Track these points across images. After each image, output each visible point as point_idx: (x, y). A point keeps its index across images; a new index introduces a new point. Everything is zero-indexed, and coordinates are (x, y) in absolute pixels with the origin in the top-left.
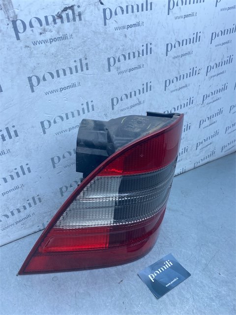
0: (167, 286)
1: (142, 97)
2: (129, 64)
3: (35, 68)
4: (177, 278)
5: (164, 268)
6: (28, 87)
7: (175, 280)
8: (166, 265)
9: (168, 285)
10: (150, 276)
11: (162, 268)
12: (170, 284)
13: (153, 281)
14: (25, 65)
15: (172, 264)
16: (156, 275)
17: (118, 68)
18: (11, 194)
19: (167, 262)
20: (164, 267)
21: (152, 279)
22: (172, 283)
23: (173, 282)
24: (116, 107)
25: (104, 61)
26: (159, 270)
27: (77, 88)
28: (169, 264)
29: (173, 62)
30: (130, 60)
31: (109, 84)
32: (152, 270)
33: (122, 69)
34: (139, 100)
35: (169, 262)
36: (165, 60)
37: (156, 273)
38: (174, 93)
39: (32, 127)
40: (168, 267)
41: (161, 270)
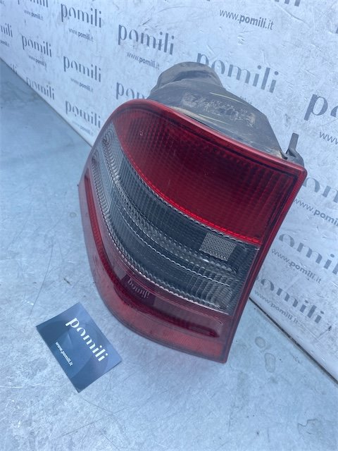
0: (57, 344)
4: (71, 364)
5: (91, 344)
7: (69, 360)
8: (97, 349)
9: (59, 346)
10: (75, 320)
11: (91, 341)
12: (61, 349)
13: (67, 325)
15: (100, 360)
16: (78, 330)
19: (104, 350)
20: (94, 345)
21: (70, 323)
22: (63, 353)
23: (64, 354)
26: (88, 337)
28: (99, 354)
32: (87, 325)
35: (103, 354)
37: (82, 331)
39: (188, 54)
40: (94, 352)
41: (88, 340)
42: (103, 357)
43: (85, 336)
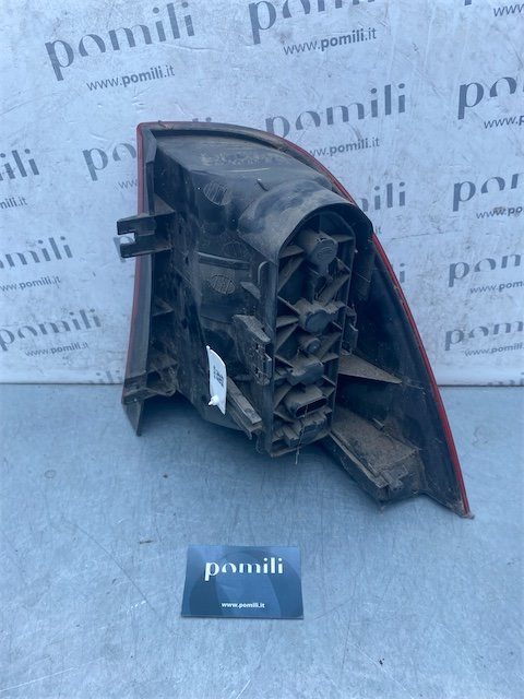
1: (370, 127)
2: (320, 24)
3: (58, 24)
4: (262, 605)
5: (254, 568)
6: (49, 68)
7: (255, 605)
8: (266, 566)
9: (230, 605)
10: (208, 566)
11: (250, 567)
12: (235, 605)
13: (207, 579)
14: (36, 16)
15: (280, 571)
16: (224, 570)
17: (284, 37)
18: (38, 290)
19: (273, 560)
20: (258, 566)
21: (208, 573)
22: (241, 606)
23: (245, 605)
25: (239, 14)
26: (241, 566)
27: (167, 81)
28: (273, 566)
29: (495, 27)
30: (323, 15)
31: (257, 77)
32: (226, 557)
33: (298, 39)
34: (358, 133)
35: (277, 563)
36: (462, 18)
37: (229, 568)
39: (66, 159)
40: (266, 571)
41: (246, 568)
42: (280, 566)
43: (238, 569)
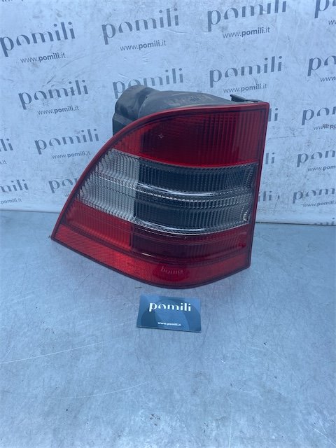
0: (159, 323)
1: (262, 78)
2: (242, 23)
3: (110, 15)
4: (180, 325)
5: (175, 308)
6: (102, 38)
7: (176, 324)
8: (182, 307)
9: (162, 323)
10: (151, 305)
11: (173, 307)
12: (165, 324)
13: (150, 311)
14: (99, 10)
15: (190, 310)
16: (159, 307)
17: (224, 29)
18: (77, 158)
19: (186, 304)
20: (178, 307)
21: (150, 308)
22: (168, 324)
23: (170, 324)
24: (216, 85)
25: (203, 16)
26: (169, 306)
27: (161, 48)
29: (329, 30)
30: (244, 19)
31: (208, 49)
32: (161, 301)
33: (231, 30)
34: (256, 81)
35: (188, 306)
36: (313, 24)
37: (162, 306)
38: (329, 83)
39: (104, 87)
40: (182, 309)
41: (171, 307)
42: (190, 307)
43: (167, 307)
